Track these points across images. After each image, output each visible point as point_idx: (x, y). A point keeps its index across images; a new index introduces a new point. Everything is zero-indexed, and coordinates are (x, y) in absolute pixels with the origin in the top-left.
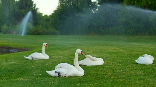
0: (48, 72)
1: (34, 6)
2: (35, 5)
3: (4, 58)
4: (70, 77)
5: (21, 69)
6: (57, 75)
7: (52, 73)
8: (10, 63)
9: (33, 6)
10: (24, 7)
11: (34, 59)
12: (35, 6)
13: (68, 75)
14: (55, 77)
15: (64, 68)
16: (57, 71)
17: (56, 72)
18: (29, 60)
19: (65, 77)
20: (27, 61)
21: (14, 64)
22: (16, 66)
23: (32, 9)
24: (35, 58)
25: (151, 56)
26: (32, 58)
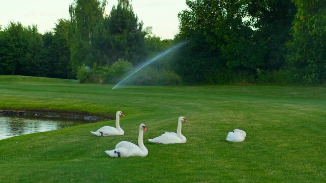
0: (107, 152)
1: (138, 28)
2: (141, 25)
3: (66, 133)
4: (131, 157)
5: (81, 149)
6: (116, 155)
7: (111, 153)
8: (70, 141)
9: (136, 26)
10: (120, 29)
11: (103, 135)
12: (141, 28)
13: (128, 156)
14: (114, 157)
15: (125, 147)
16: (117, 151)
17: (115, 152)
18: (97, 136)
19: (125, 157)
20: (94, 137)
21: (74, 143)
22: (77, 144)
23: (135, 32)
24: (105, 134)
25: (243, 131)
26: (100, 134)
